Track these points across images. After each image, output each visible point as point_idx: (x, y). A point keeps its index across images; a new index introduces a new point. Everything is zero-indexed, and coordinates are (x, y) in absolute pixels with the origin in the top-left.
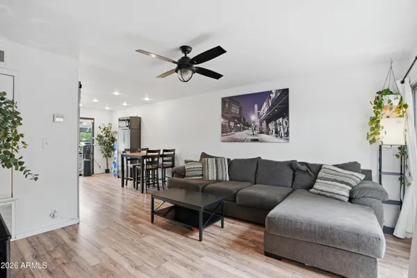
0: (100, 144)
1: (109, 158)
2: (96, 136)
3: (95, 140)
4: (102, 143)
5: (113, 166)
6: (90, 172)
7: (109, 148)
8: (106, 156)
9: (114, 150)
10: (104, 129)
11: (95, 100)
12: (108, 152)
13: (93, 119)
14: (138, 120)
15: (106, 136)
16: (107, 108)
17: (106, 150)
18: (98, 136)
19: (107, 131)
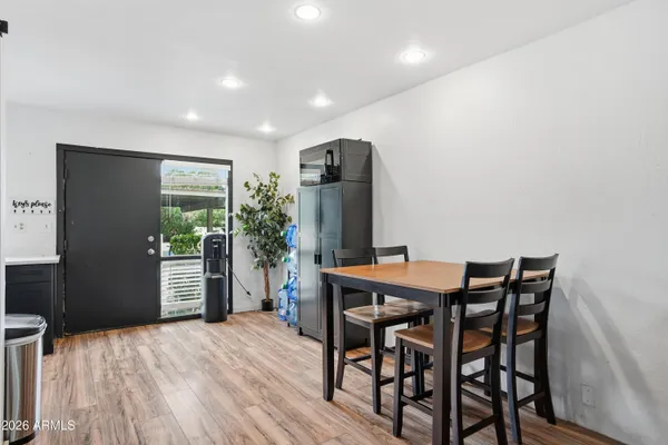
0: (249, 231)
1: (271, 270)
2: (237, 210)
3: (235, 221)
4: (255, 229)
5: (283, 295)
6: (221, 306)
7: (271, 240)
8: (262, 264)
9: (285, 247)
10: (259, 190)
11: (231, 83)
12: (269, 253)
13: (230, 163)
14: (364, 152)
15: (264, 209)
16: (266, 129)
17: (263, 247)
18: (243, 209)
19: (266, 195)
